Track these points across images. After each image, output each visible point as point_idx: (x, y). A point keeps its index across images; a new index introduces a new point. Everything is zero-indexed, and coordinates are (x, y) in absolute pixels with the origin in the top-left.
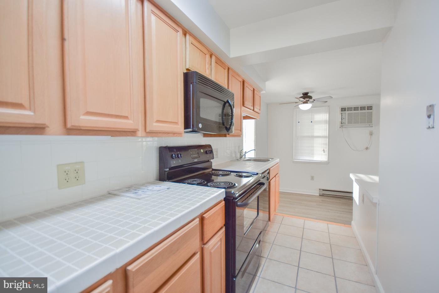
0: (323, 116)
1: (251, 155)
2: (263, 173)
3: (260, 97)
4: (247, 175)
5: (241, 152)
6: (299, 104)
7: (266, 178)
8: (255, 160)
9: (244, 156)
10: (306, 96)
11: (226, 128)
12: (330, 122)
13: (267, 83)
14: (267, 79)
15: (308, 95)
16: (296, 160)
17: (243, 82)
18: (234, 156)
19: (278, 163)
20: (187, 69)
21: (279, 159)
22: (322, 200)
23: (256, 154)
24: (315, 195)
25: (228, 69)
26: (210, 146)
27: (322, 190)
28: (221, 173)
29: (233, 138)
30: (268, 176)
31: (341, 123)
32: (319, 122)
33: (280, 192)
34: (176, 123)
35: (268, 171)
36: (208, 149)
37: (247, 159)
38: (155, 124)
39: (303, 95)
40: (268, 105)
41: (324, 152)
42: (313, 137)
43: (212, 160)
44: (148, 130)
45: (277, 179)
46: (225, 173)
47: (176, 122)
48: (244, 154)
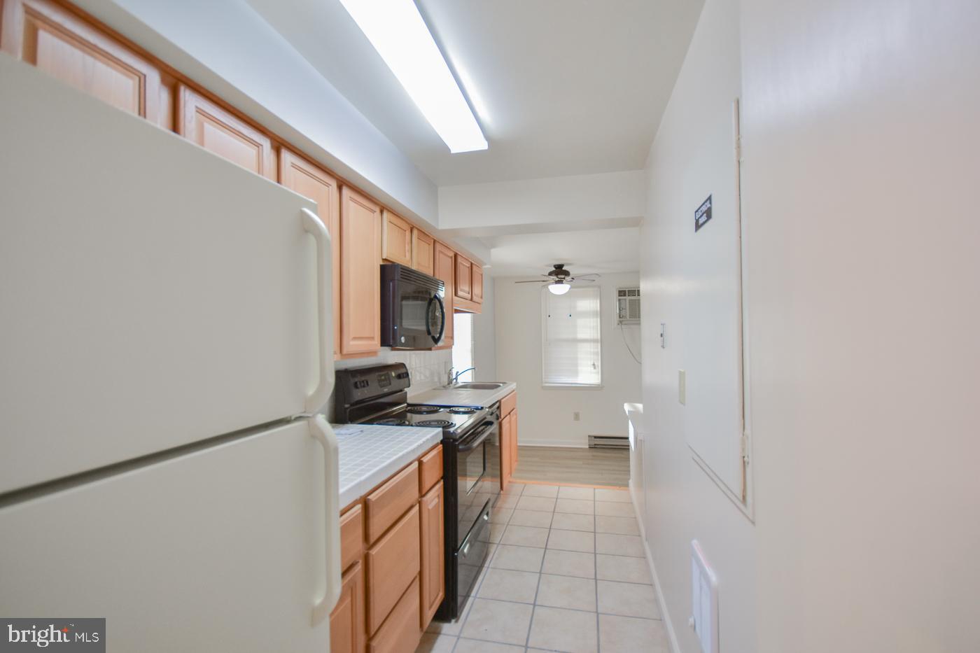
0: (589, 304)
1: (466, 378)
2: (490, 407)
3: (482, 275)
4: (466, 410)
5: (450, 373)
6: (549, 284)
7: (494, 415)
8: (475, 387)
9: (455, 381)
10: (560, 272)
11: (433, 338)
12: (602, 314)
13: (493, 251)
14: (494, 246)
15: (563, 269)
16: (547, 385)
17: (456, 255)
18: (436, 379)
19: (513, 391)
20: (385, 260)
21: (515, 384)
22: (593, 456)
23: (475, 375)
24: (581, 448)
25: (435, 241)
26: (403, 365)
27: (593, 438)
28: (424, 409)
29: (440, 351)
30: (498, 413)
31: (620, 317)
32: (585, 314)
33: (520, 446)
34: (372, 338)
35: (498, 405)
36: (403, 371)
37: (460, 384)
38: (352, 343)
39: (554, 269)
40: (494, 280)
41: (595, 368)
42: (576, 341)
43: (406, 389)
44: (345, 351)
45: (513, 419)
46: (432, 409)
47: (372, 336)
48: (454, 377)
